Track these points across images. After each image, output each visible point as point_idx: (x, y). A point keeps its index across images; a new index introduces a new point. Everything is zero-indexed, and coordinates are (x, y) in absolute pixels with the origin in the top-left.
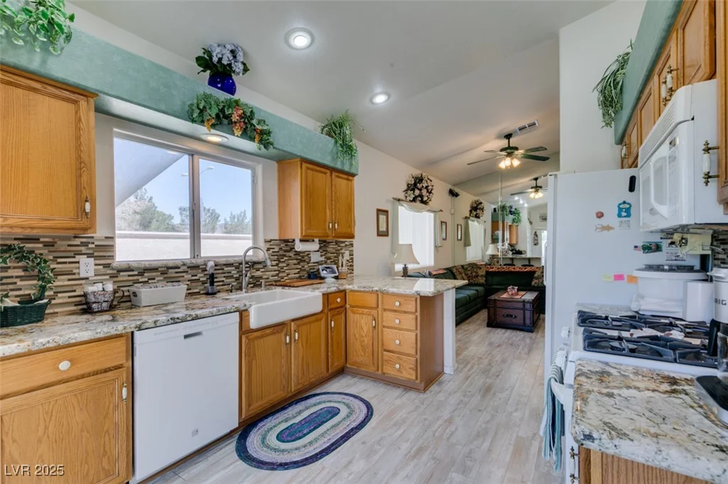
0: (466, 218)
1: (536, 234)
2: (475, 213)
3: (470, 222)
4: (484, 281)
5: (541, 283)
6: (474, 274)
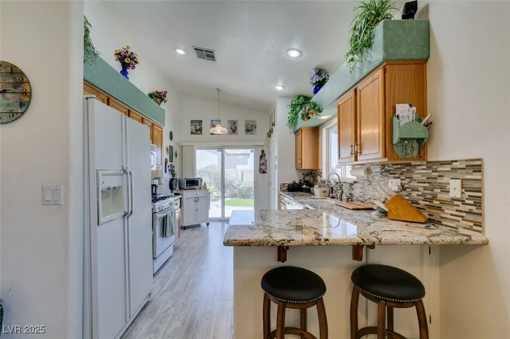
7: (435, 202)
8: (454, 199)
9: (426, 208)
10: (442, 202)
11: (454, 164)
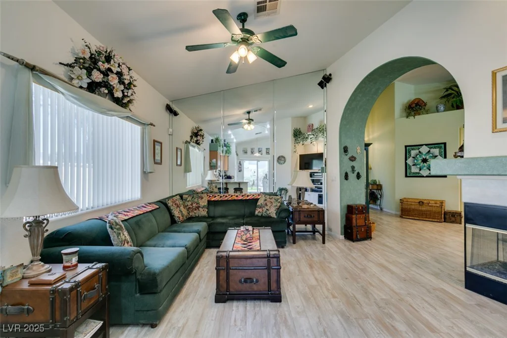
0: (187, 142)
1: (240, 163)
2: (195, 139)
3: (191, 148)
4: (206, 212)
5: (266, 212)
6: (194, 205)
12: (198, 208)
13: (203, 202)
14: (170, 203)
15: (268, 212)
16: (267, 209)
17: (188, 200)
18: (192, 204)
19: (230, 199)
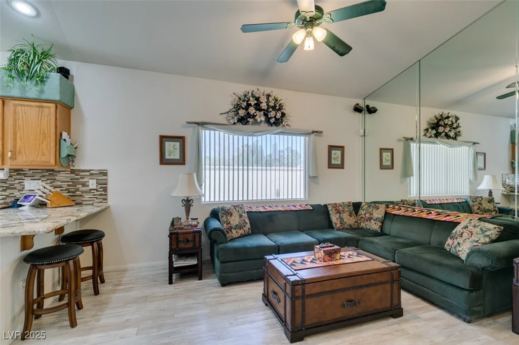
0: (410, 139)
3: (414, 145)
4: (378, 227)
5: (455, 248)
6: (367, 215)
7: (77, 193)
8: (90, 190)
9: (69, 197)
10: (82, 192)
11: (91, 171)
12: (370, 219)
13: (379, 214)
14: (330, 208)
15: (458, 248)
16: (458, 243)
17: (363, 208)
18: (365, 214)
19: (415, 216)
